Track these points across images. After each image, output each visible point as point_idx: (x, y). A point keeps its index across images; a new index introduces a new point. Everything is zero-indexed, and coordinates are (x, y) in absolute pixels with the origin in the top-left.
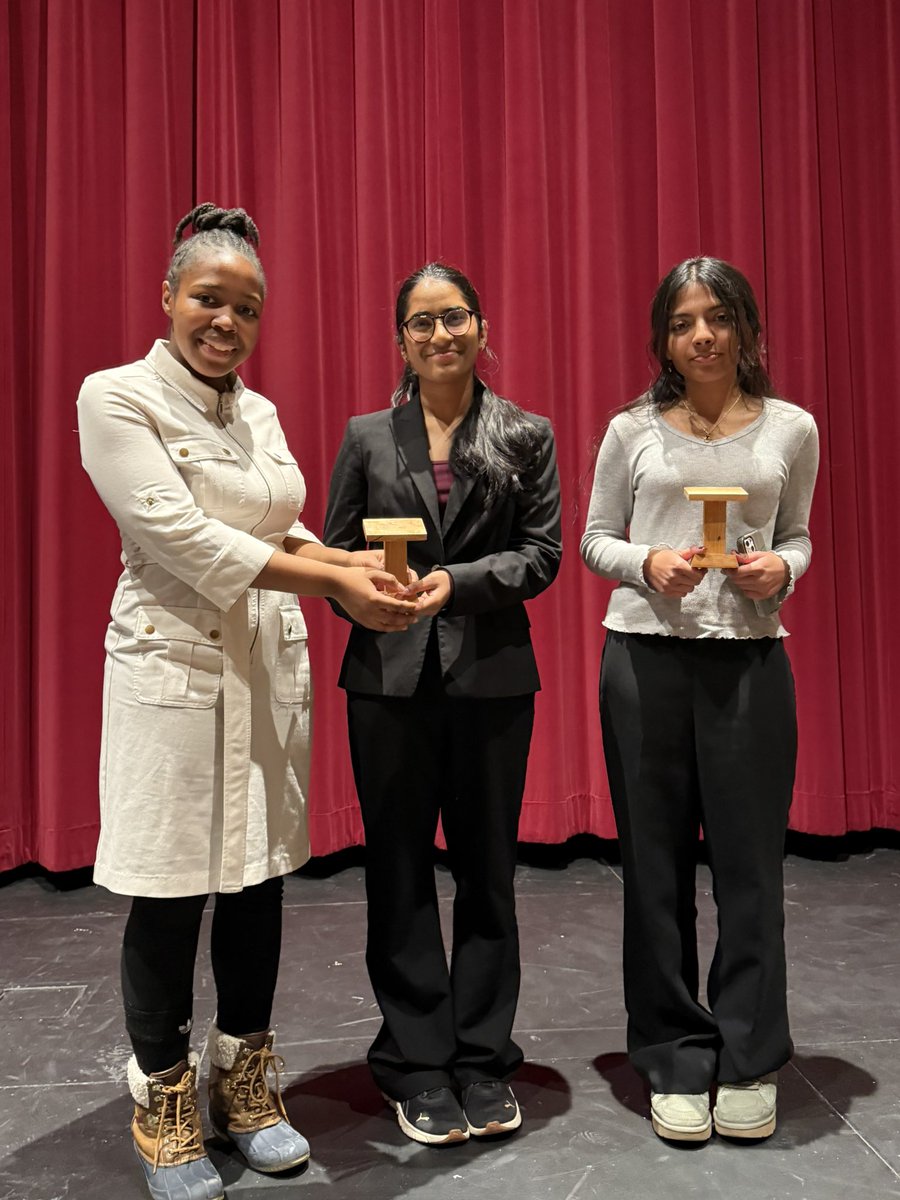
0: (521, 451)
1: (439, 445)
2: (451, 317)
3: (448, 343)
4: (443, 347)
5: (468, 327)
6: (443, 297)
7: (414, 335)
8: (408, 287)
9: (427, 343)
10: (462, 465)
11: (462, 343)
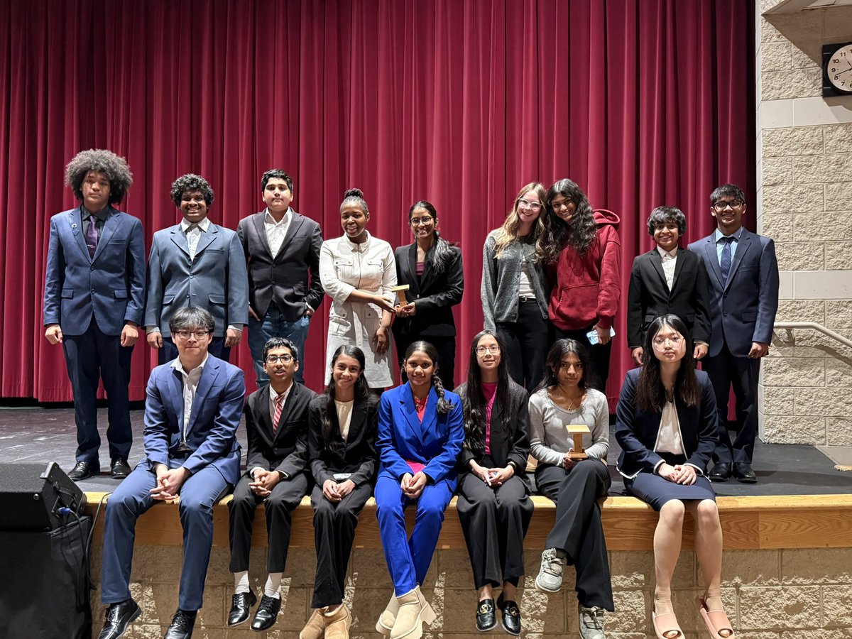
0: (449, 260)
1: (421, 257)
2: (425, 219)
3: (423, 227)
4: (422, 228)
5: (431, 222)
6: (423, 213)
7: (414, 224)
8: (413, 208)
9: (417, 227)
10: (428, 263)
11: (428, 228)
